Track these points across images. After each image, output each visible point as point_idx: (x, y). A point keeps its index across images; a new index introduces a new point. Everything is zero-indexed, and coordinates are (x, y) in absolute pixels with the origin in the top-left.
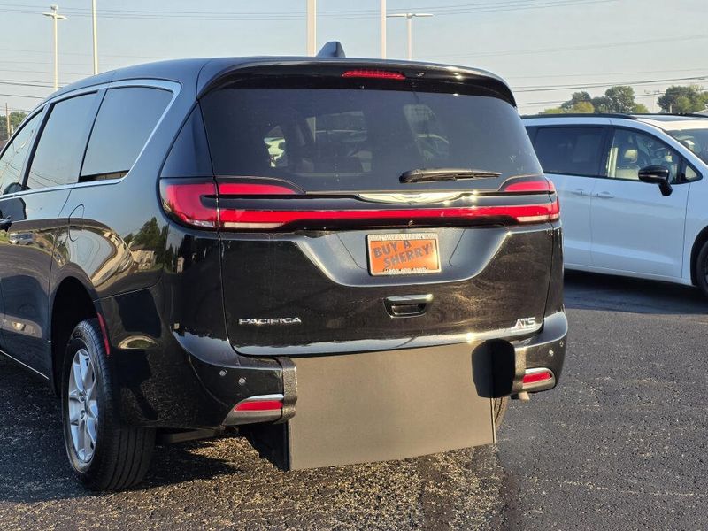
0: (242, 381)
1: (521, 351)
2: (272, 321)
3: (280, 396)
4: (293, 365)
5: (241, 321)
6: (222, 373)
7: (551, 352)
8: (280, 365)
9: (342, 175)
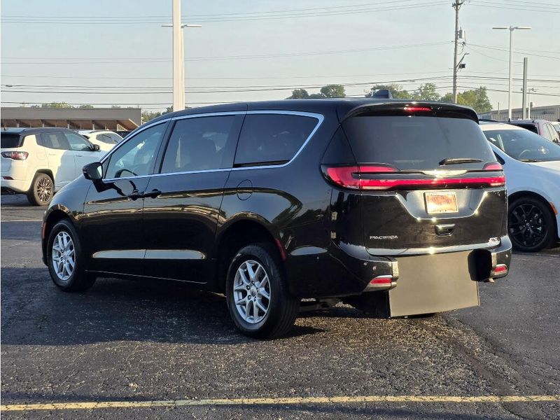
0: (374, 268)
1: (494, 254)
2: (385, 237)
3: (391, 276)
4: (395, 260)
5: (371, 237)
6: (365, 264)
7: (507, 256)
8: (390, 260)
9: (415, 161)
